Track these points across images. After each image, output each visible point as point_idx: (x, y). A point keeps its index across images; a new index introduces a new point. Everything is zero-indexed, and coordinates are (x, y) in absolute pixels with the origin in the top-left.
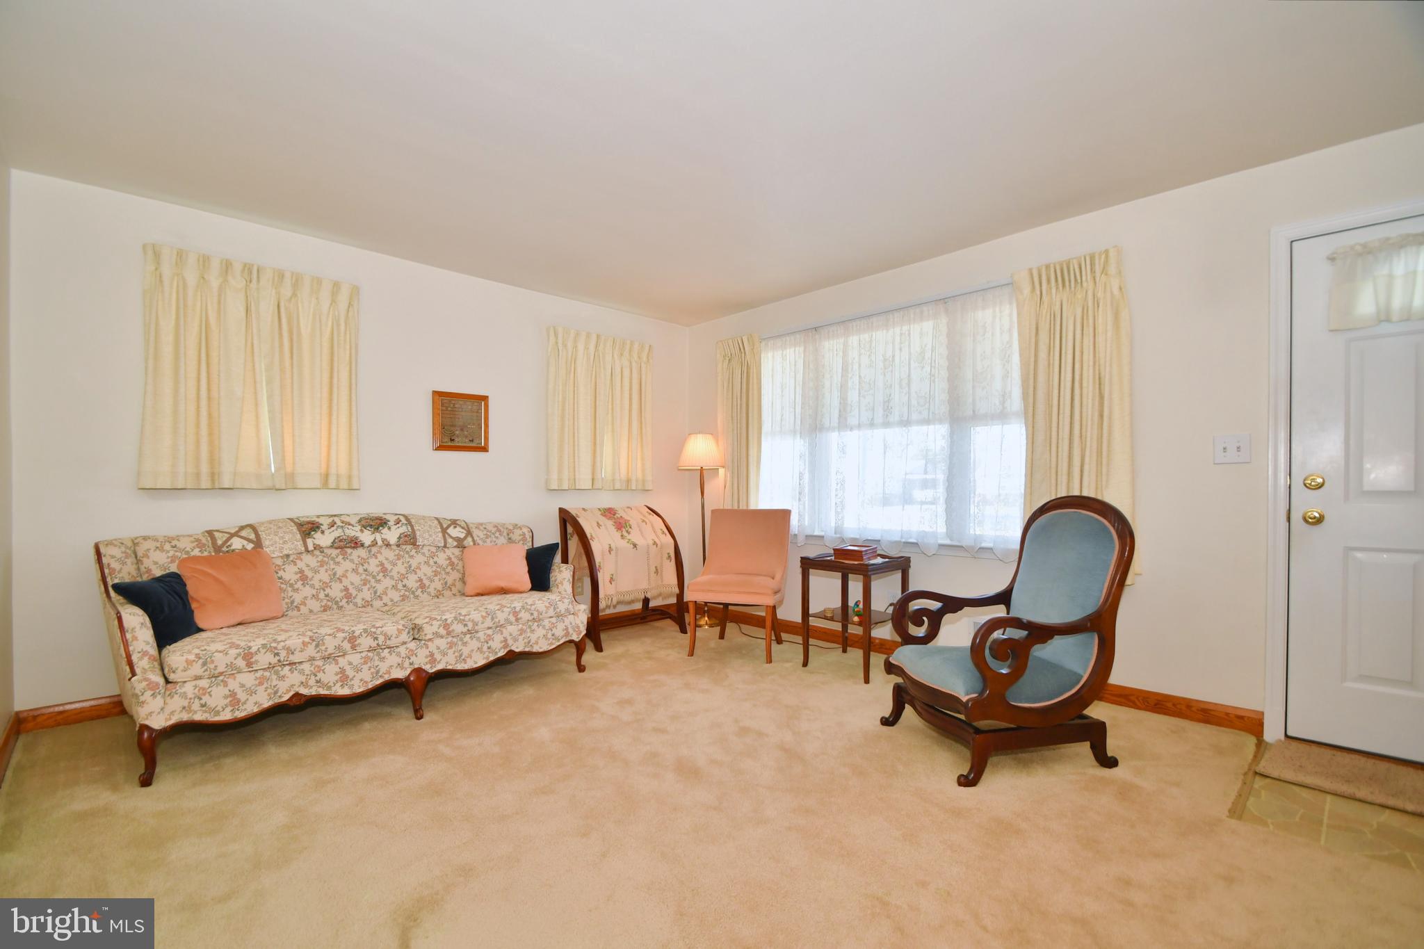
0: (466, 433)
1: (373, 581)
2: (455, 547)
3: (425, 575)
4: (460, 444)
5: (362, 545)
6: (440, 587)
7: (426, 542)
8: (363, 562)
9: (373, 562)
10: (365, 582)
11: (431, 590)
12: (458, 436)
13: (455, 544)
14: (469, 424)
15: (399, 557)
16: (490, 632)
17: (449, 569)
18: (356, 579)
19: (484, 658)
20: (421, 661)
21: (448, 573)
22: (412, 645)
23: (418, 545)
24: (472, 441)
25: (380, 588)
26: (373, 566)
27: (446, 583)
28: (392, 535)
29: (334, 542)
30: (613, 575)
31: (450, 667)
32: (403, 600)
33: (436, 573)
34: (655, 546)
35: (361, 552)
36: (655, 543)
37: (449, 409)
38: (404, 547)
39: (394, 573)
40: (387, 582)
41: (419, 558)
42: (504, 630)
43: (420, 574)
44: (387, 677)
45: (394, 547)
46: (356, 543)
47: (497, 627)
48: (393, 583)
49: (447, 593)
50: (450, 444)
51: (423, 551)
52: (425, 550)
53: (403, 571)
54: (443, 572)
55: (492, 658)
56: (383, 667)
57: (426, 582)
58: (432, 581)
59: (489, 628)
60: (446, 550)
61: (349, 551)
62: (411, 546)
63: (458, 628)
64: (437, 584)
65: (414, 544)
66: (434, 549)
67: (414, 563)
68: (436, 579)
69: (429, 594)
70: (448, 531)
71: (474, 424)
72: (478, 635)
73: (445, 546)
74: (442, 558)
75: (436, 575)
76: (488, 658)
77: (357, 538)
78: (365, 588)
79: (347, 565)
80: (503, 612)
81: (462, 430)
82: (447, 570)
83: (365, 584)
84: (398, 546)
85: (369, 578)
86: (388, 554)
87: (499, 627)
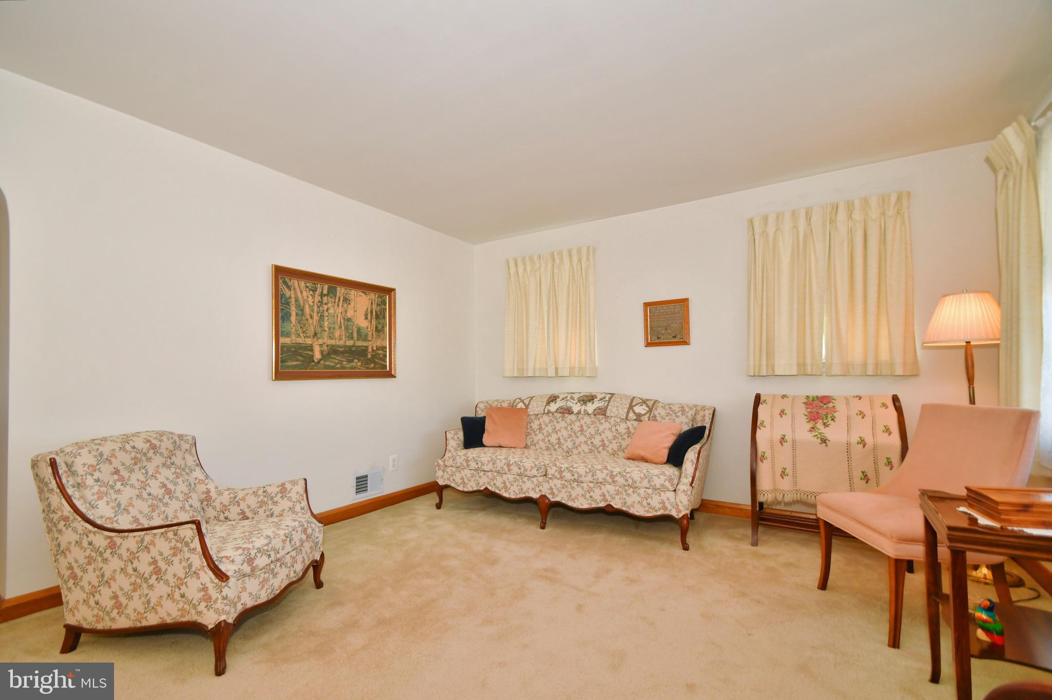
0: (670, 331)
1: (574, 436)
2: (634, 420)
3: (607, 438)
4: (665, 341)
5: (572, 412)
6: (616, 448)
7: (612, 414)
8: (572, 423)
9: (578, 424)
10: (570, 436)
11: (610, 449)
12: (663, 334)
13: (635, 417)
14: (672, 324)
15: (593, 423)
16: (591, 485)
17: (625, 436)
18: (565, 433)
19: (588, 504)
20: (545, 491)
21: (624, 439)
22: (541, 479)
23: (608, 416)
24: (675, 337)
25: (577, 441)
26: (576, 427)
27: (621, 446)
28: (590, 407)
29: (557, 409)
30: (785, 469)
31: (563, 502)
32: (590, 452)
33: (615, 438)
34: (861, 446)
35: (573, 417)
36: (863, 442)
37: (656, 314)
38: (598, 416)
39: (587, 433)
40: (582, 439)
41: (606, 425)
42: (603, 487)
43: (603, 436)
44: (527, 495)
45: (592, 416)
46: (569, 411)
47: (597, 483)
48: (585, 439)
49: (621, 454)
50: (657, 341)
51: (610, 421)
52: (612, 420)
53: (593, 433)
54: (620, 438)
55: (594, 506)
56: (525, 488)
57: (607, 443)
58: (611, 443)
59: (591, 482)
60: (628, 422)
61: (566, 415)
62: (603, 416)
63: (568, 476)
64: (614, 446)
65: (605, 415)
66: (618, 420)
67: (601, 428)
68: (614, 442)
69: (608, 451)
70: (634, 408)
71: (676, 323)
72: (583, 485)
73: (627, 418)
74: (622, 428)
75: (614, 439)
76: (591, 504)
77: (571, 408)
78: (569, 440)
79: (563, 424)
80: (602, 472)
81: (666, 329)
82: (624, 437)
83: (569, 438)
84: (595, 415)
85: (573, 434)
86: (587, 420)
87: (600, 484)
